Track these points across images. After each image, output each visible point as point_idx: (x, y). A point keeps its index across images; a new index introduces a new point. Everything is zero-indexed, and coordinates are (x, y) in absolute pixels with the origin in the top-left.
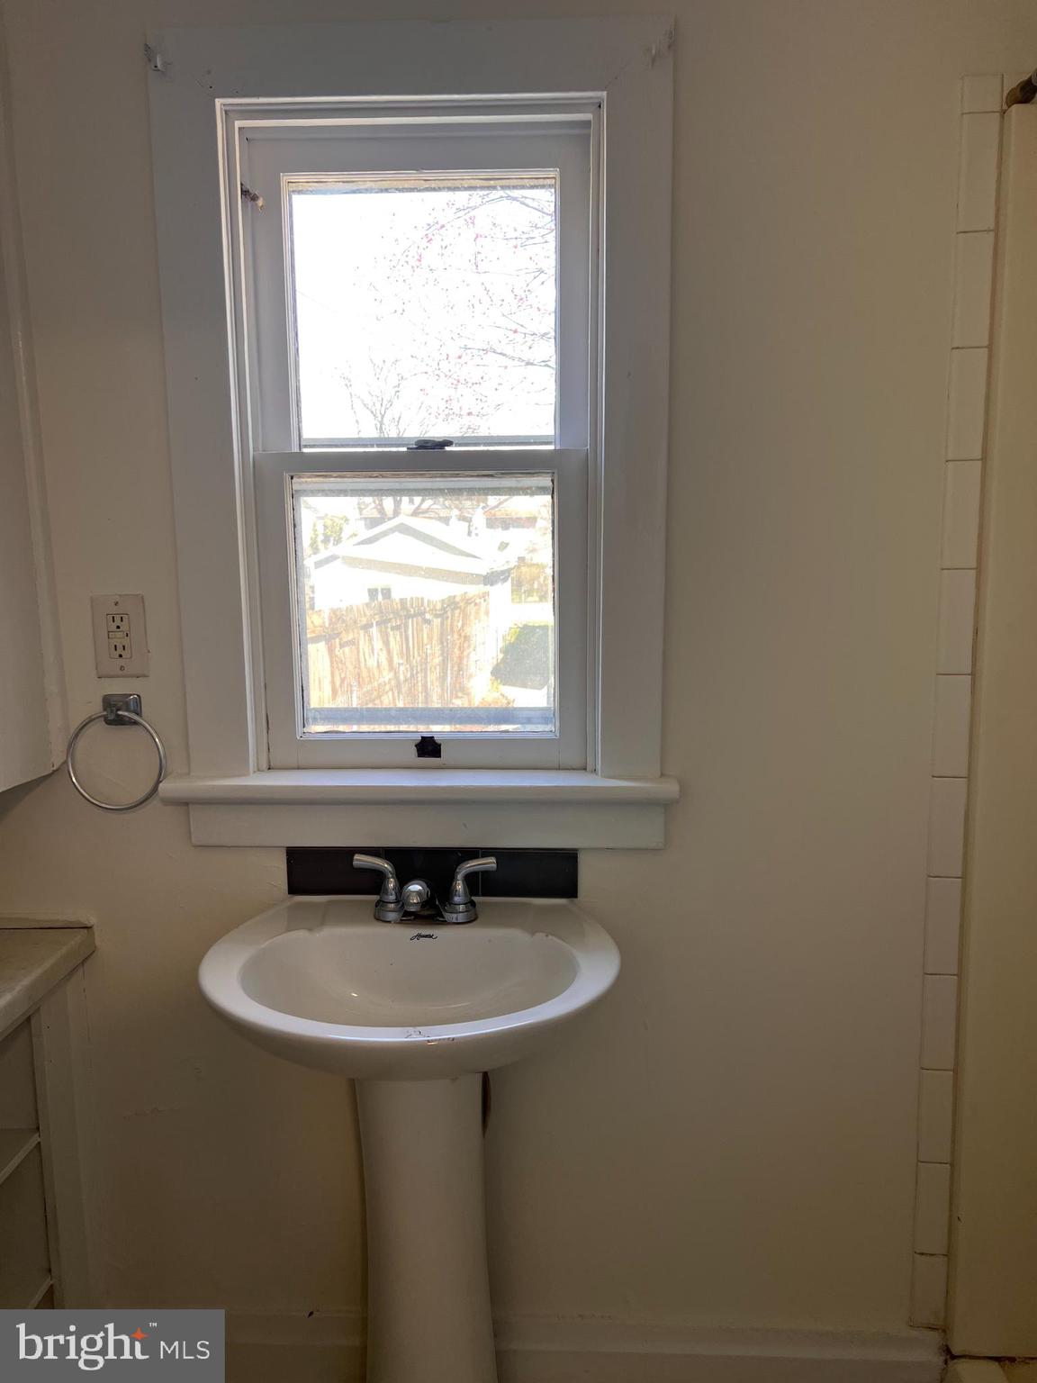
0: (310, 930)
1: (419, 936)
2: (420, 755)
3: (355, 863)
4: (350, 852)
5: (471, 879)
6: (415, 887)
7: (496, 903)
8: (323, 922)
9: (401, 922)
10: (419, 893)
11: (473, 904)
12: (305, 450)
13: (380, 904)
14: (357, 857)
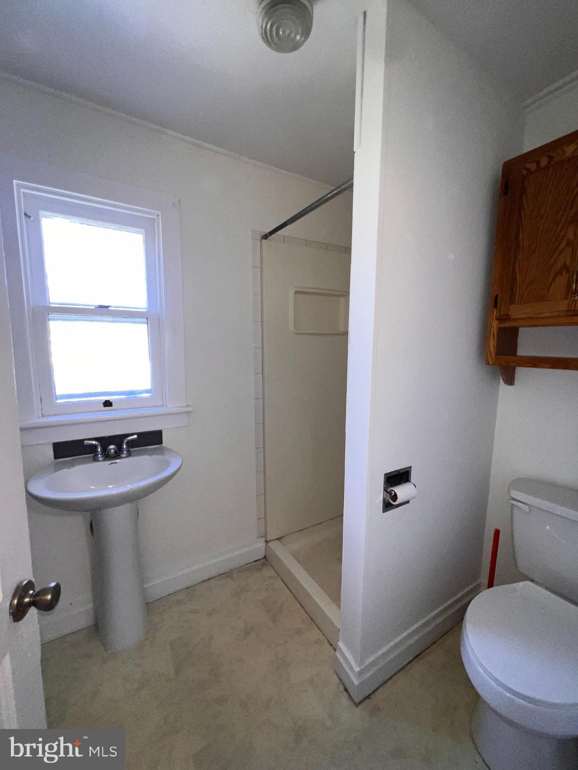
0: (69, 468)
1: (112, 463)
2: (104, 407)
3: (85, 444)
4: (83, 440)
5: (128, 443)
6: (112, 447)
7: (136, 450)
8: (73, 465)
9: (104, 460)
10: (114, 449)
11: (130, 451)
12: (51, 305)
13: (96, 455)
14: (85, 442)
